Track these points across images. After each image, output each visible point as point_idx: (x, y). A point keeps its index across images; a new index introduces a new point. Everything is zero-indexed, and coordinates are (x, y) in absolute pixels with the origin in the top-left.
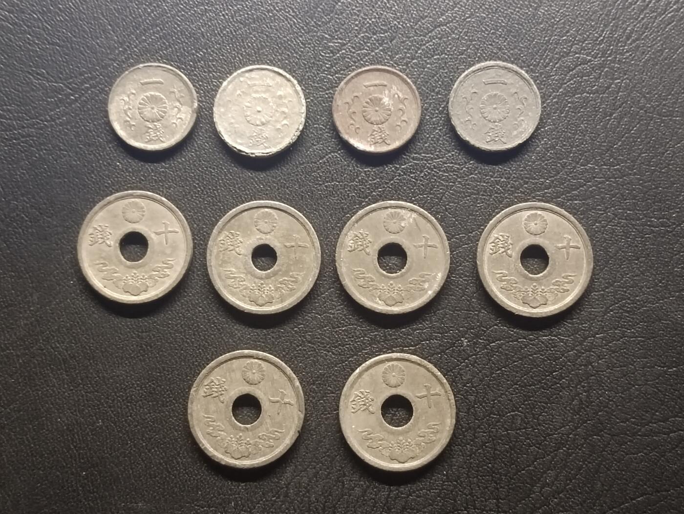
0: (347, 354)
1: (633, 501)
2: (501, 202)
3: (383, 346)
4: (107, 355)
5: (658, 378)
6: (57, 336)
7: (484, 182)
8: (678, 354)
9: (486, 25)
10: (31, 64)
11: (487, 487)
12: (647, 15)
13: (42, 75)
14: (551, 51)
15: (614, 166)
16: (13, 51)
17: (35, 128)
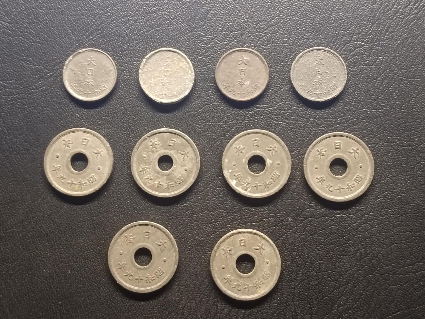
0: (218, 228)
1: (395, 314)
2: (310, 133)
3: (239, 222)
4: (72, 231)
5: (408, 239)
6: (42, 220)
7: (300, 121)
8: (420, 224)
9: (299, 25)
10: (23, 55)
11: (304, 307)
12: (399, 17)
13: (29, 61)
14: (339, 40)
15: (379, 110)
16: (12, 47)
17: (26, 94)
